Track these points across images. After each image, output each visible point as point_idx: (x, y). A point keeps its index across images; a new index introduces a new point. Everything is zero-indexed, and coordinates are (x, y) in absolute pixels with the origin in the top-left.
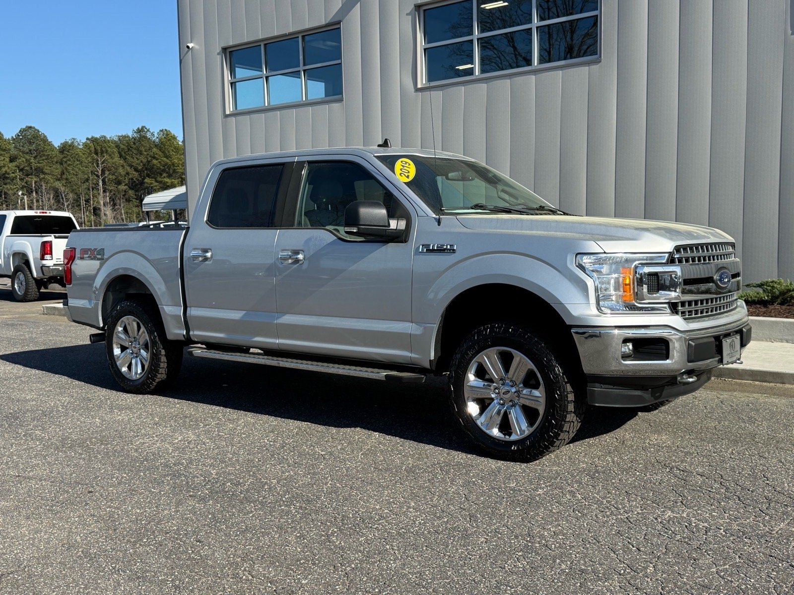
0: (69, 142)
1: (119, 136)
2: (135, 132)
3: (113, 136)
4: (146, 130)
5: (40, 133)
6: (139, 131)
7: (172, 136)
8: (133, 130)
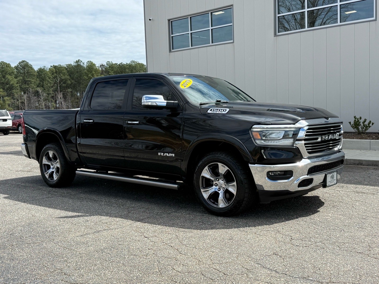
0: (42, 68)
1: (67, 65)
2: (75, 63)
3: (64, 65)
4: (80, 61)
5: (29, 64)
6: (77, 62)
7: (93, 64)
8: (74, 62)
